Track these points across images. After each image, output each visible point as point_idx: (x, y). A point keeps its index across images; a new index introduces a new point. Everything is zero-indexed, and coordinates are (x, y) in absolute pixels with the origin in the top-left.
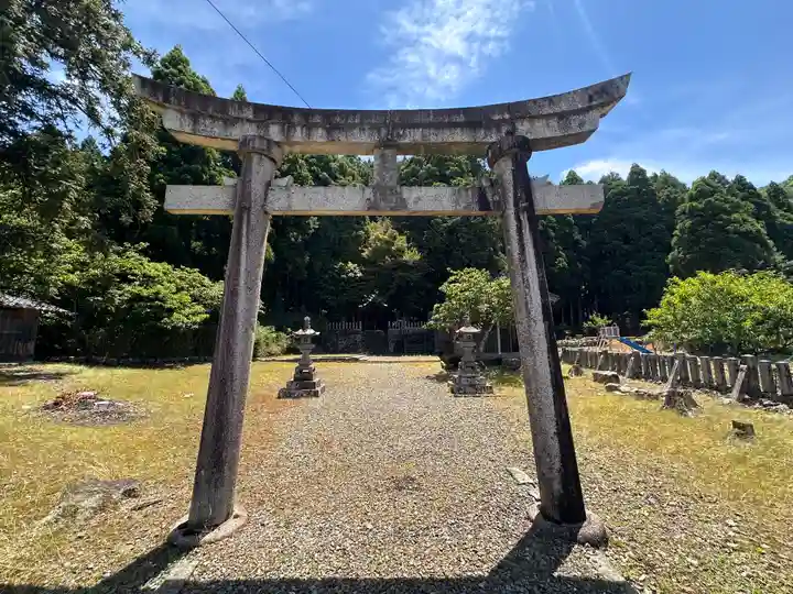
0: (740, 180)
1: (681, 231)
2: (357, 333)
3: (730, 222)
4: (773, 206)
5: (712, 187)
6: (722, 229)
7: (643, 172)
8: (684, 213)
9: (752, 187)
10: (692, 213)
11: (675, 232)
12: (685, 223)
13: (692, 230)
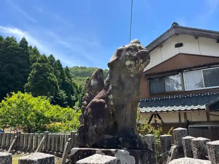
0: (59, 61)
1: (32, 74)
3: (49, 75)
4: (65, 75)
5: (46, 59)
6: (45, 78)
7: (26, 43)
8: (35, 66)
9: (61, 65)
10: (38, 67)
11: (30, 74)
12: (34, 71)
13: (36, 75)
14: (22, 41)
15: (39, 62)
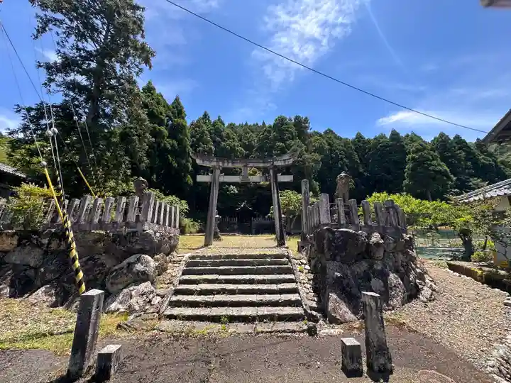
0: (457, 137)
1: (409, 169)
2: (235, 224)
3: (431, 165)
4: (478, 153)
6: (427, 169)
7: (398, 134)
8: (409, 160)
10: (413, 160)
11: (405, 170)
12: (410, 165)
13: (413, 169)
14: (392, 134)
15: (414, 152)
